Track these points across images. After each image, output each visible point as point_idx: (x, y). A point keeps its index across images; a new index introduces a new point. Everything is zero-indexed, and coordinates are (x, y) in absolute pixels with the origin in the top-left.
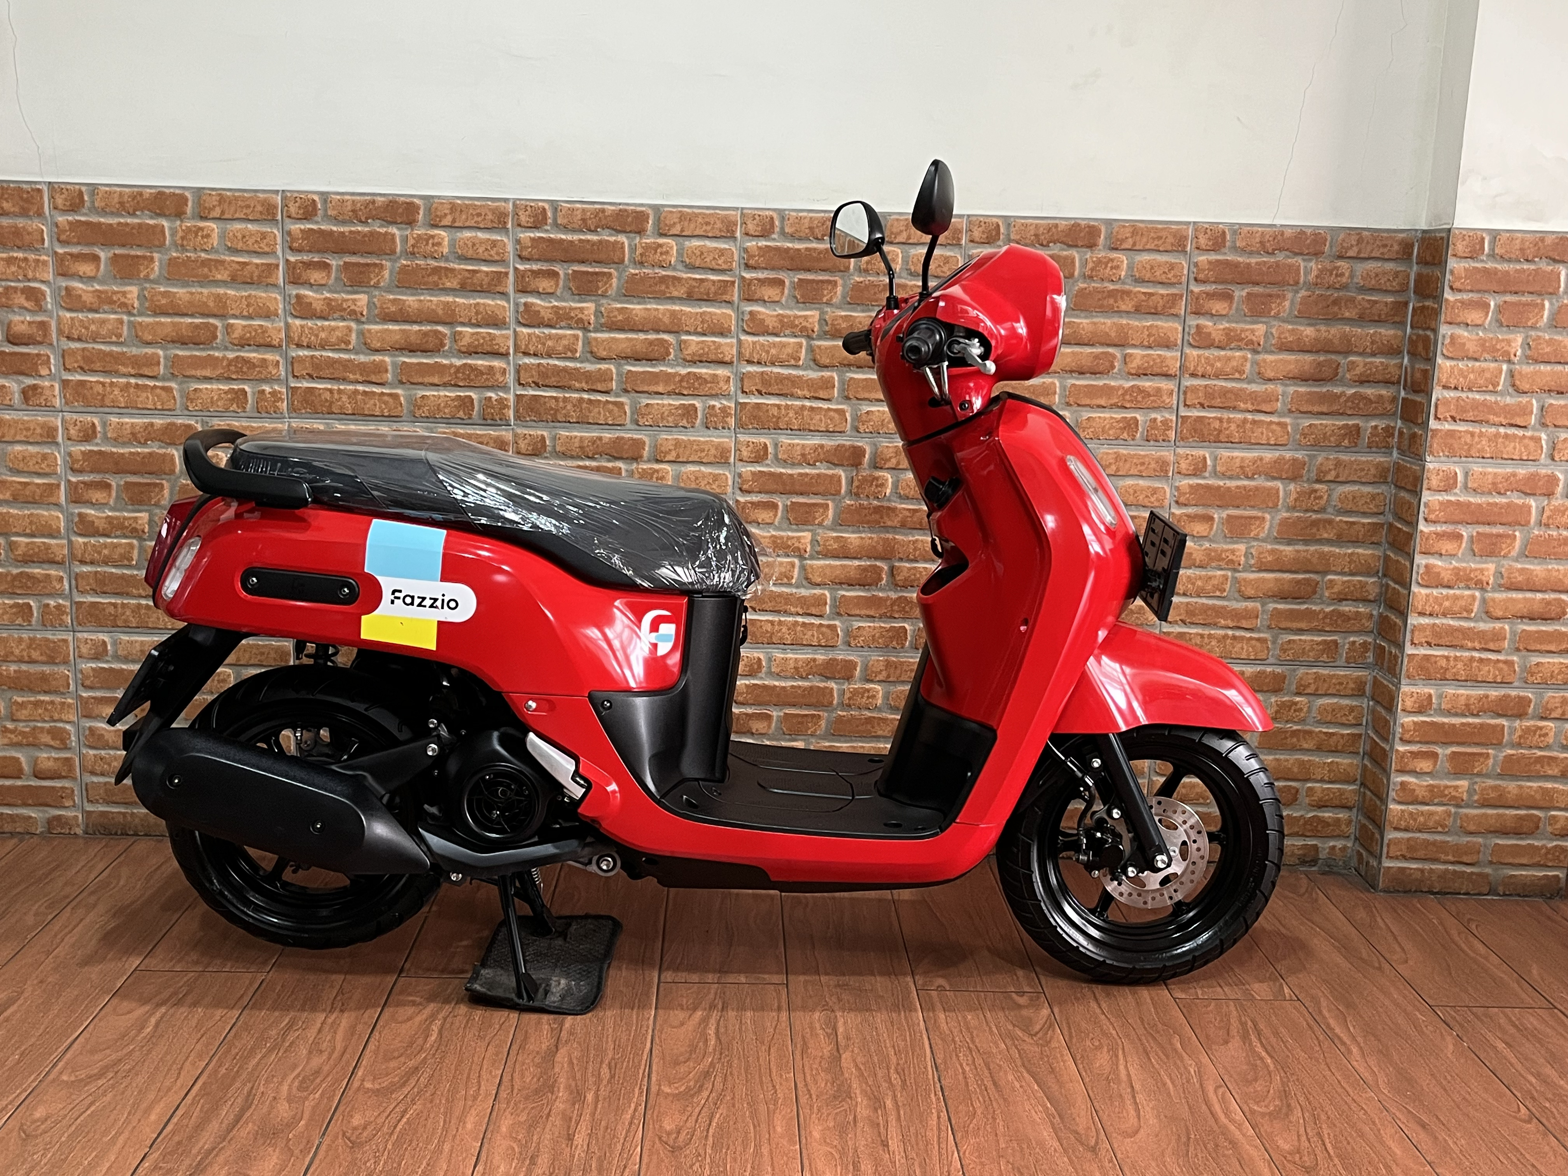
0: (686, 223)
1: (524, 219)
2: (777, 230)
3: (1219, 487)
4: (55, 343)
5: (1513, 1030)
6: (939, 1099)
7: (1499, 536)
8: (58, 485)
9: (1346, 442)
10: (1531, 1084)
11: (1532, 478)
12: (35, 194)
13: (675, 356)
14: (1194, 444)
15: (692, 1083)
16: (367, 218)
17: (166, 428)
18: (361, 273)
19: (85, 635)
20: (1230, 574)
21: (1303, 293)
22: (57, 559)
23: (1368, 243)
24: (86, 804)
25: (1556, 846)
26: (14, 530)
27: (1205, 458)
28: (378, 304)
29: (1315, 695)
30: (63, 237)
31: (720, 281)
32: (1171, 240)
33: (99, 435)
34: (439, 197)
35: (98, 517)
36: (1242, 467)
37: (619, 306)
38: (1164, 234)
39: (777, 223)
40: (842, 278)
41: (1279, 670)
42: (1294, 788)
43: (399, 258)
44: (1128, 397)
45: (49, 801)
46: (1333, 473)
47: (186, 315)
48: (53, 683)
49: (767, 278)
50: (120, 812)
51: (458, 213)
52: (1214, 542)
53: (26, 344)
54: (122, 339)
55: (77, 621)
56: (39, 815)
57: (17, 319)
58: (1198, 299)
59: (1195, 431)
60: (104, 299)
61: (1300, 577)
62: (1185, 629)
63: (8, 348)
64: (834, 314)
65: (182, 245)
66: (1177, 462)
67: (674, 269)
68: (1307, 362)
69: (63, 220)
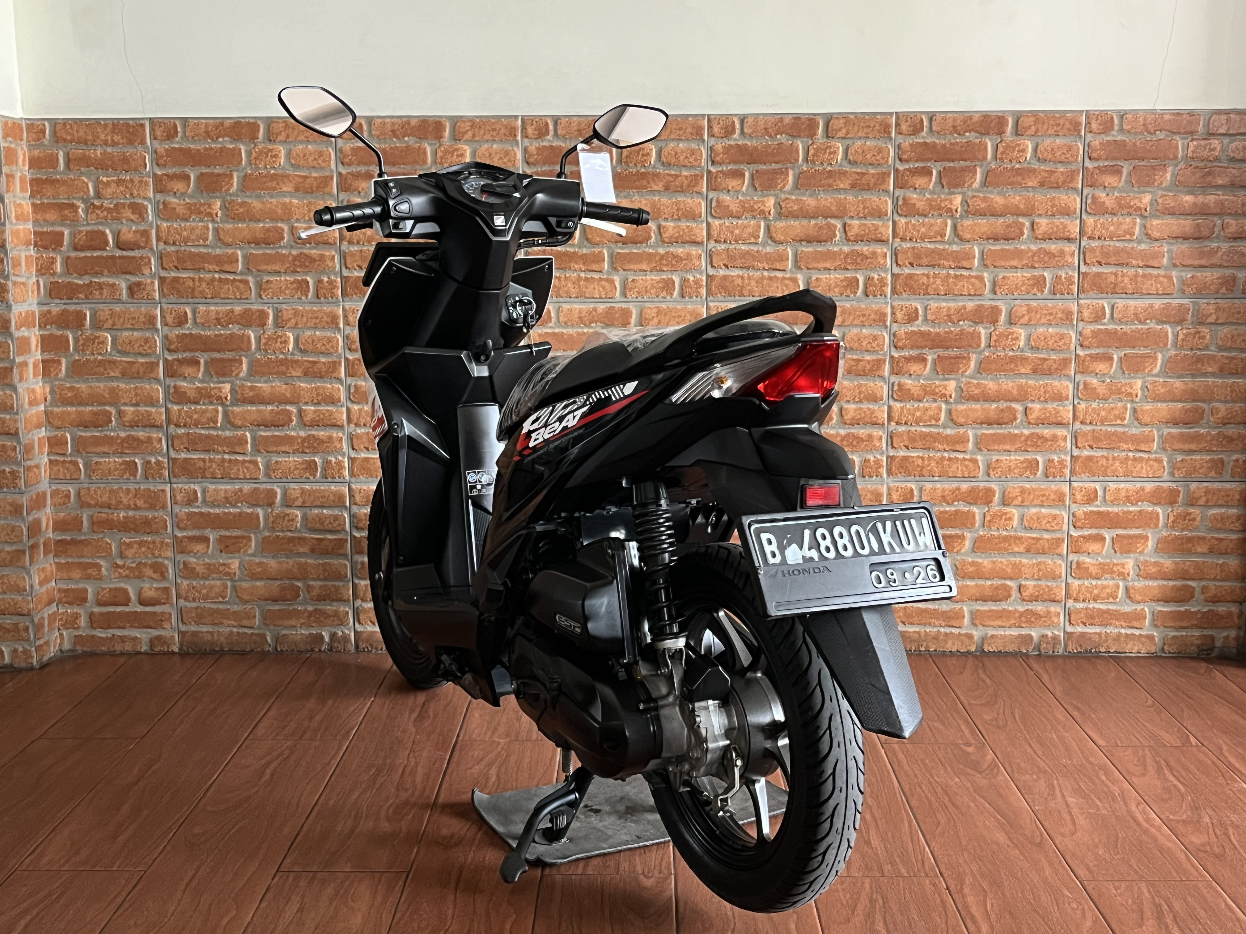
1: (530, 130)
3: (1116, 332)
4: (155, 248)
8: (157, 364)
9: (1223, 290)
12: (139, 128)
13: (656, 239)
14: (1094, 296)
16: (404, 137)
17: (244, 313)
19: (180, 486)
20: (1129, 405)
21: (1182, 165)
22: (157, 424)
23: (1235, 121)
24: (180, 625)
26: (122, 401)
27: (1104, 308)
29: (1207, 505)
30: (161, 162)
31: (691, 175)
32: (1068, 126)
33: (190, 321)
34: (462, 117)
35: (190, 389)
36: (1136, 314)
38: (1061, 122)
39: (738, 126)
40: (793, 168)
41: (1174, 485)
42: (1191, 586)
44: (1036, 258)
45: (151, 623)
46: (1214, 316)
47: (259, 221)
48: (154, 526)
49: (730, 170)
50: (208, 632)
51: (477, 130)
52: (1114, 378)
53: (133, 250)
54: (208, 242)
55: (173, 474)
56: (143, 636)
57: (124, 229)
58: (1092, 174)
59: (1095, 285)
60: (195, 210)
61: (1188, 406)
62: (1092, 453)
63: (118, 253)
64: (788, 199)
65: (255, 164)
66: (1080, 312)
67: (654, 167)
68: (1186, 224)
69: (161, 147)
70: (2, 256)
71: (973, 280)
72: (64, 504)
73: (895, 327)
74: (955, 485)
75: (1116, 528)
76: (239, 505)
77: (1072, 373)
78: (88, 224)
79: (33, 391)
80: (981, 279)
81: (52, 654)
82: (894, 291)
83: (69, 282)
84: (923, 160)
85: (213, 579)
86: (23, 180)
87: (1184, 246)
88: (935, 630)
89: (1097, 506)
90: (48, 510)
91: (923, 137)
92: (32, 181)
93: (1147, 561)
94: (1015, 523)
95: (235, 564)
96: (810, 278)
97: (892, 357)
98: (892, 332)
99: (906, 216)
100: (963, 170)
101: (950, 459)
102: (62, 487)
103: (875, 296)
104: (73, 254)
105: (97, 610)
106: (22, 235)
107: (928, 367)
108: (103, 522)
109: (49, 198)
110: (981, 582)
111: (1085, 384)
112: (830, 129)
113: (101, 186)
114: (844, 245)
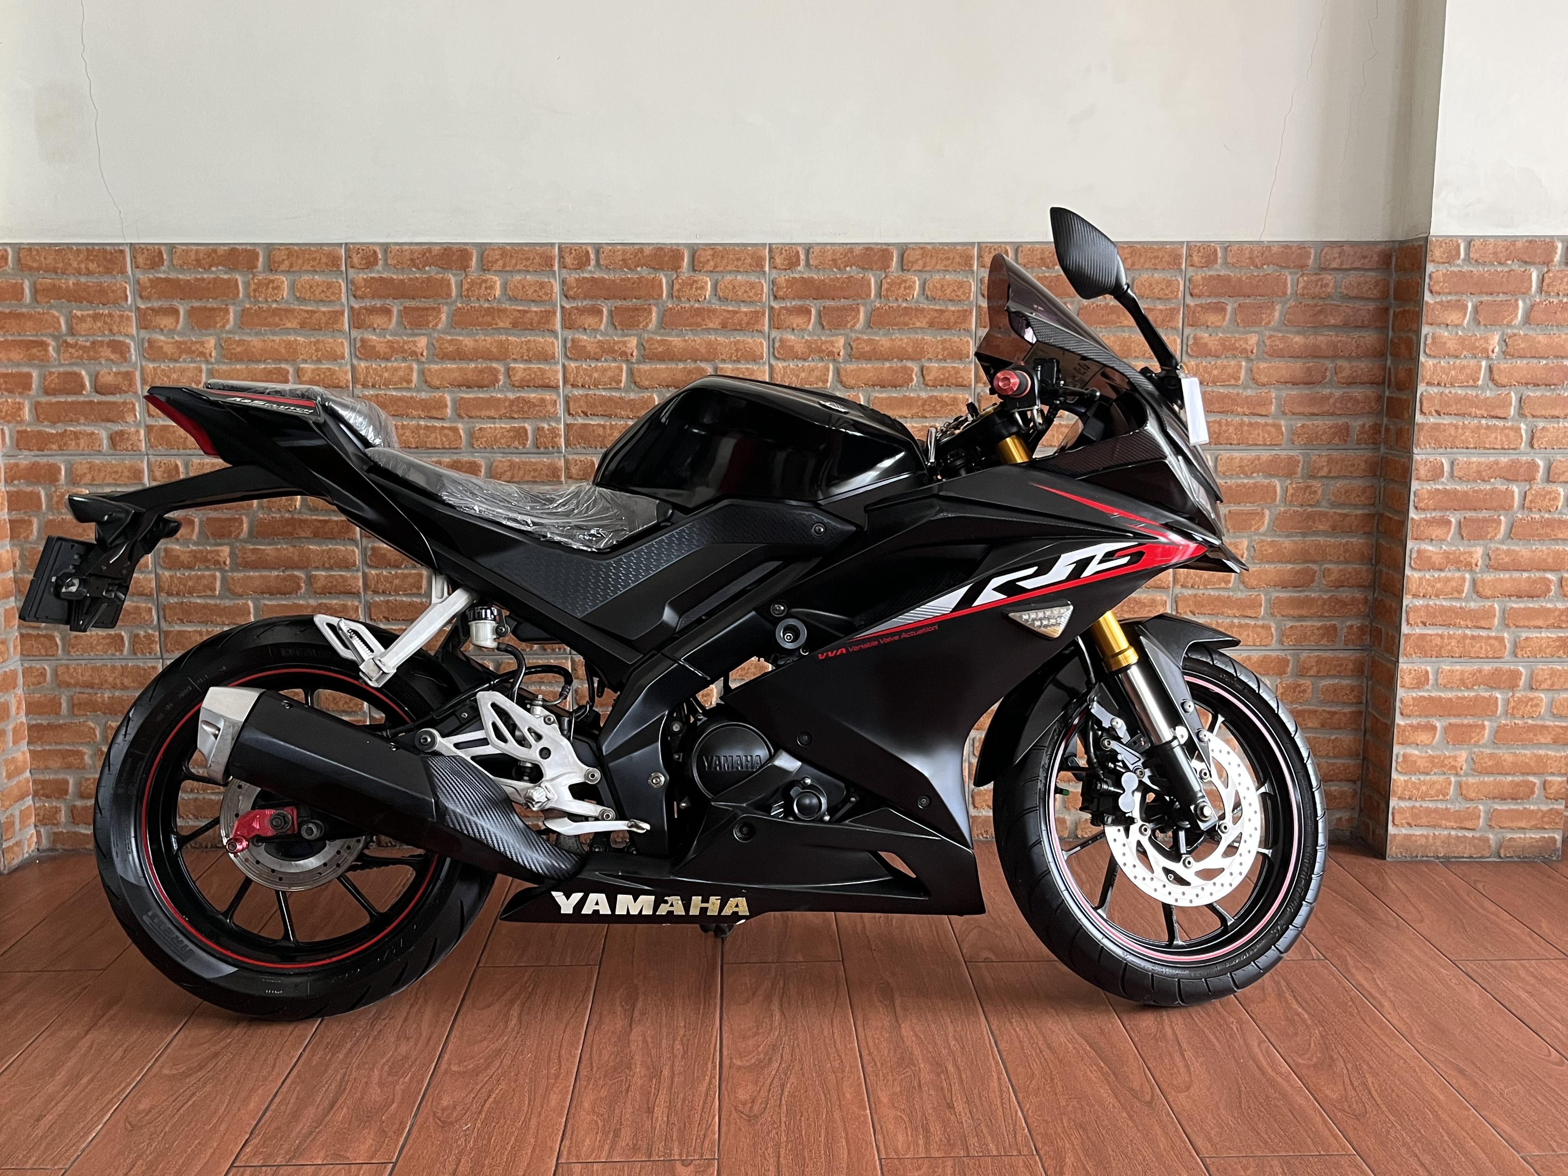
0: (718, 260)
1: (568, 260)
2: (802, 263)
4: (140, 392)
5: (1533, 981)
6: (997, 1063)
7: (1485, 520)
9: (1336, 440)
10: (1558, 1029)
11: (1514, 464)
12: (118, 255)
15: (762, 1056)
16: (424, 267)
18: (421, 317)
21: (1292, 302)
22: (145, 592)
23: (1349, 255)
25: (1551, 810)
28: (437, 345)
29: (1318, 676)
30: (144, 293)
31: (751, 312)
32: (1167, 258)
34: (490, 244)
35: (183, 552)
36: (1241, 467)
37: (659, 338)
38: (1160, 254)
39: (802, 257)
40: (865, 305)
41: (1281, 654)
43: (455, 301)
46: (1326, 469)
47: (259, 361)
49: (794, 307)
51: (508, 259)
53: (113, 394)
55: (164, 649)
57: (104, 370)
58: (1194, 312)
60: (184, 349)
61: (1299, 567)
63: (97, 398)
64: (858, 339)
65: (255, 297)
67: (709, 302)
68: (1297, 367)
69: (144, 277)
72: (39, 683)
78: (61, 365)
81: (26, 855)
83: (39, 432)
87: (1295, 392)
90: (20, 691)
102: (36, 665)
104: (44, 399)
105: (79, 803)
108: (86, 704)
109: (13, 335)
112: (905, 261)
113: (74, 321)
114: (921, 390)
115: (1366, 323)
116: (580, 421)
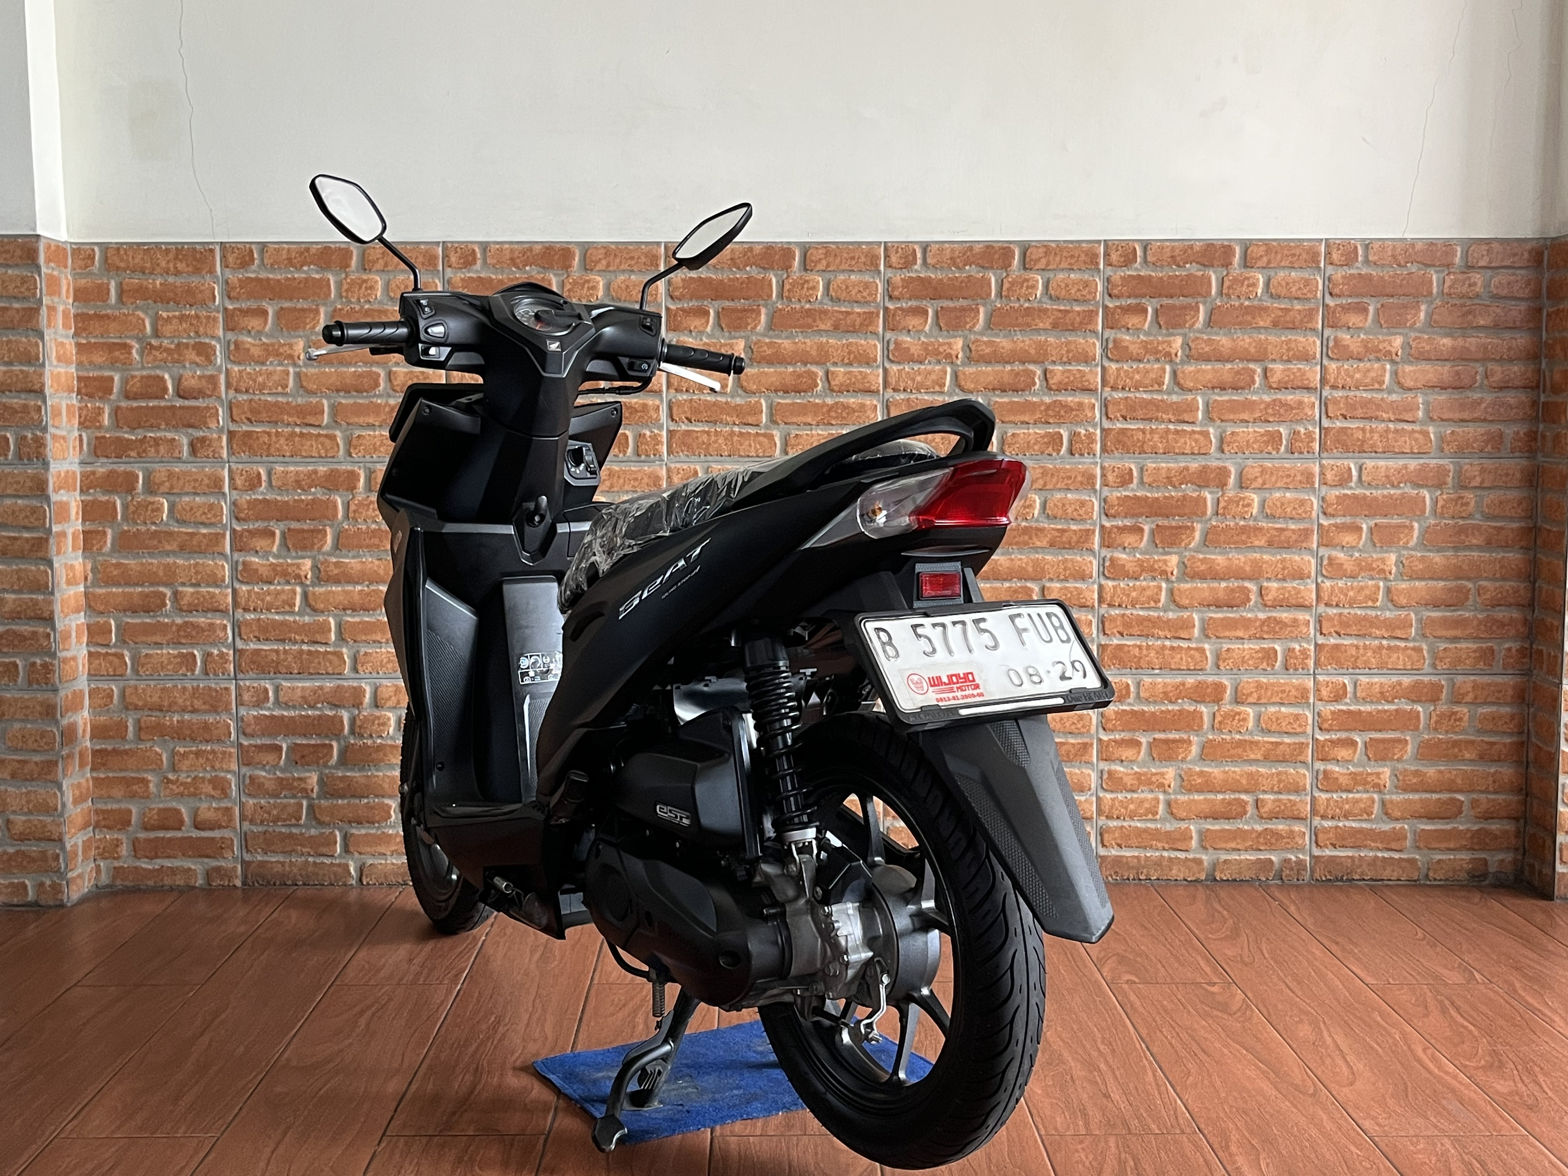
0: (831, 259)
2: (919, 261)
3: (1365, 497)
4: (224, 396)
6: (1150, 1063)
8: (224, 535)
9: (1489, 448)
12: (207, 254)
13: (823, 387)
14: (1339, 455)
16: (525, 266)
17: (330, 474)
19: (248, 683)
20: (1381, 584)
21: (1438, 302)
22: (221, 607)
23: (1498, 253)
24: (244, 854)
26: (180, 580)
27: (1350, 469)
29: (1474, 703)
30: (232, 294)
31: (865, 313)
32: (1304, 256)
33: (264, 484)
34: (594, 243)
35: (263, 565)
36: (1387, 477)
37: (767, 340)
38: (1297, 252)
39: (919, 255)
40: (984, 305)
41: (1434, 679)
42: (1458, 800)
44: (1270, 411)
45: (208, 851)
46: (1478, 479)
47: (349, 364)
48: (215, 732)
49: (910, 307)
50: (278, 862)
51: (612, 257)
52: (1365, 552)
53: (196, 398)
54: (288, 390)
55: (238, 668)
56: (197, 867)
57: (188, 373)
58: (1334, 312)
59: (1339, 442)
60: (271, 351)
61: (1451, 584)
62: (1339, 641)
63: (179, 403)
64: (977, 341)
65: (347, 297)
66: (1322, 474)
67: (821, 303)
68: (1445, 371)
69: (234, 277)
70: (39, 403)
71: (1197, 436)
72: (106, 705)
73: (1106, 492)
74: (1179, 679)
75: (1369, 730)
76: (319, 705)
77: (1315, 546)
78: (143, 368)
79: (72, 567)
80: (1206, 434)
81: (86, 890)
82: (1104, 449)
83: (118, 439)
84: (1136, 297)
85: (285, 797)
86: (66, 314)
87: (1443, 397)
88: (1157, 854)
89: (1346, 704)
90: (86, 713)
91: (1136, 269)
92: (76, 316)
93: (1406, 770)
94: (1251, 724)
95: (313, 778)
96: (1006, 433)
97: (1102, 527)
98: (1103, 496)
99: (1117, 361)
100: (1184, 307)
101: (1172, 648)
102: (104, 685)
103: (1082, 455)
104: (124, 404)
105: (142, 835)
106: (63, 380)
107: (1145, 538)
108: (154, 728)
109: (97, 337)
110: (1211, 796)
111: (1330, 558)
112: (1027, 260)
113: (160, 323)
114: (1044, 394)
115: (1518, 324)
116: (684, 427)
